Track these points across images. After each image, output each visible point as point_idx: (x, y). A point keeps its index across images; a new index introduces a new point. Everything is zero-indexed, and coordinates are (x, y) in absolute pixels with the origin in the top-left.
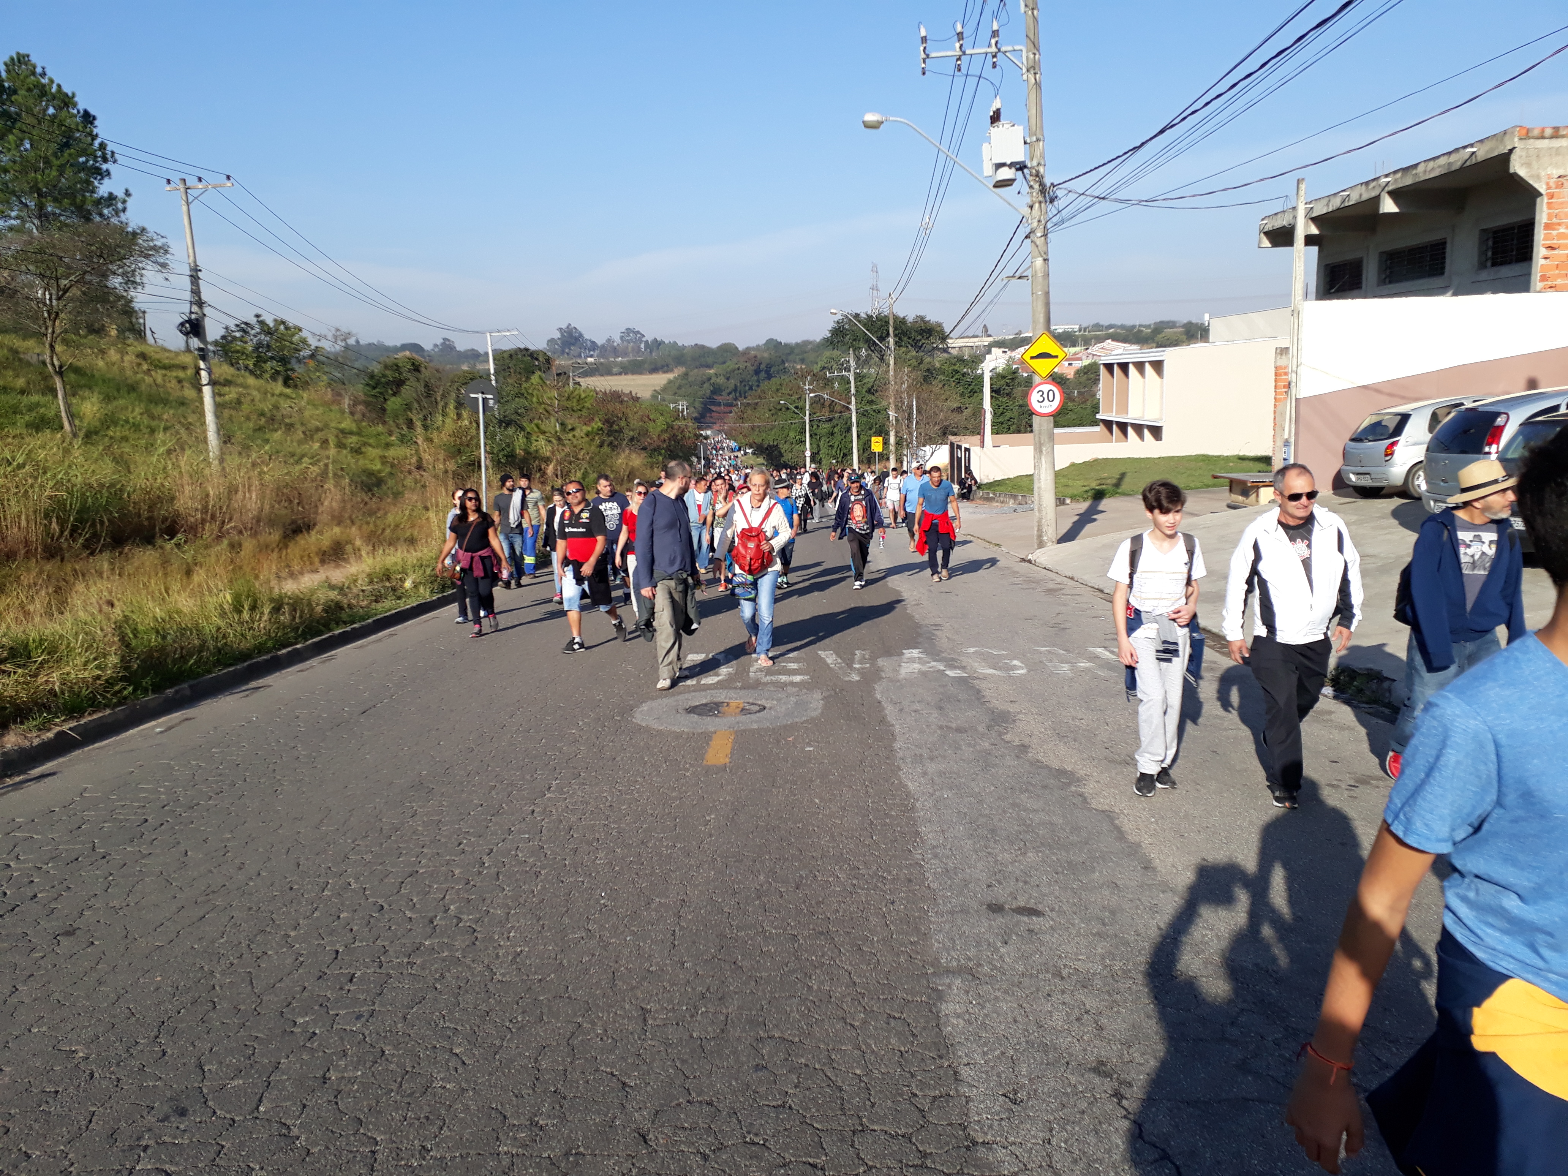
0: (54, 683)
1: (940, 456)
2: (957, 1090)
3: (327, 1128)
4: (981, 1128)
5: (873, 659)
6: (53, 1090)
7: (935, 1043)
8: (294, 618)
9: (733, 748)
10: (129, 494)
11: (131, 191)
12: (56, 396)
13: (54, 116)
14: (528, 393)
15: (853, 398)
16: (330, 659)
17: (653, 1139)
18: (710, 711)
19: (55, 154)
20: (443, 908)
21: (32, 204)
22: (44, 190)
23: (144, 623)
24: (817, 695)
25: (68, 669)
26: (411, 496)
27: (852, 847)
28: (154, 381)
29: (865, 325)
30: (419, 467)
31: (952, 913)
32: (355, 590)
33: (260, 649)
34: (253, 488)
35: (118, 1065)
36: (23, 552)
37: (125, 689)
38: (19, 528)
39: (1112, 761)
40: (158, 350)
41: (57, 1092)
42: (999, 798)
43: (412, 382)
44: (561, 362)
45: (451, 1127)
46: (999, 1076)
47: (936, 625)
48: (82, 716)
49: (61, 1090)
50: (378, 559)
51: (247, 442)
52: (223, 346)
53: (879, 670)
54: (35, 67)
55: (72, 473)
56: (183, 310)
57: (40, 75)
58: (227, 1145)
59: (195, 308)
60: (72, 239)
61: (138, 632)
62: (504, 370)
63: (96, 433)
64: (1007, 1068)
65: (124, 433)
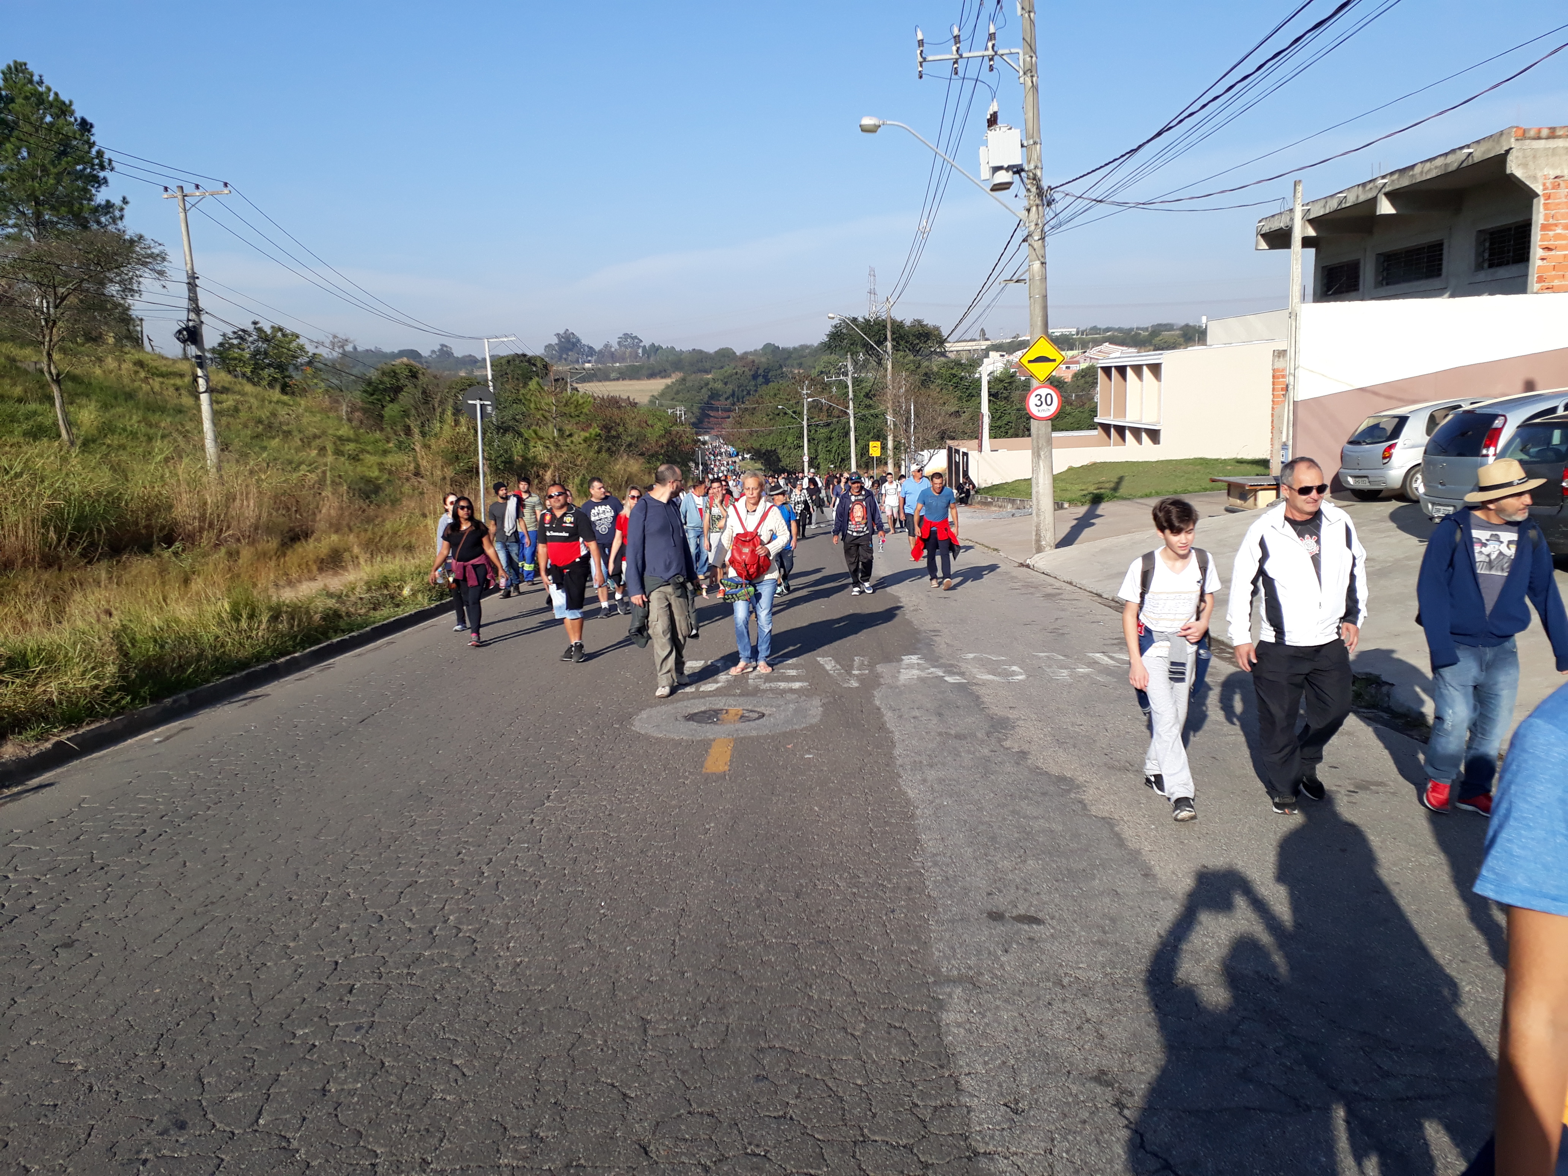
0: (52, 693)
1: (937, 461)
2: (958, 1101)
3: (327, 1141)
4: (983, 1139)
5: (872, 666)
6: (52, 1103)
7: (936, 1053)
8: (293, 626)
9: (732, 756)
10: (126, 501)
11: (129, 199)
12: (53, 405)
13: (51, 124)
14: (526, 399)
15: (851, 403)
16: (328, 667)
17: (654, 1150)
18: (709, 718)
19: (52, 162)
20: (442, 919)
21: (29, 212)
22: (42, 198)
23: (142, 632)
24: (816, 702)
25: (66, 679)
26: (408, 503)
27: (852, 854)
28: (152, 389)
29: (862, 330)
30: (417, 474)
31: (952, 921)
32: (353, 598)
33: (258, 658)
34: (251, 495)
35: (117, 1078)
36: (20, 561)
37: (123, 698)
38: (17, 537)
39: (1112, 768)
40: (155, 357)
41: (56, 1105)
42: (999, 805)
43: (410, 388)
44: (558, 368)
45: (452, 1138)
46: (1000, 1085)
47: (934, 631)
48: (80, 726)
49: (59, 1103)
50: (376, 567)
51: (244, 449)
52: (220, 353)
53: (878, 676)
54: (32, 76)
55: (70, 481)
56: (180, 318)
57: (38, 83)
58: (227, 1158)
59: (193, 316)
60: (70, 247)
61: (136, 641)
62: (502, 376)
63: (94, 441)
64: (1008, 1078)
65: (122, 442)
